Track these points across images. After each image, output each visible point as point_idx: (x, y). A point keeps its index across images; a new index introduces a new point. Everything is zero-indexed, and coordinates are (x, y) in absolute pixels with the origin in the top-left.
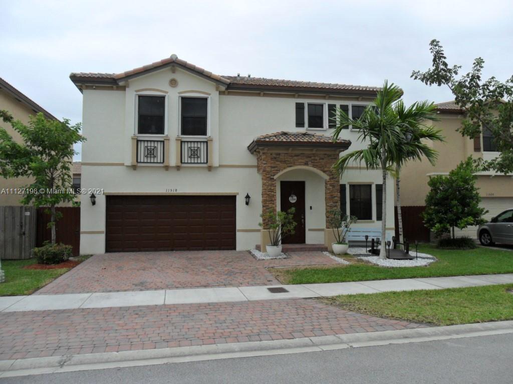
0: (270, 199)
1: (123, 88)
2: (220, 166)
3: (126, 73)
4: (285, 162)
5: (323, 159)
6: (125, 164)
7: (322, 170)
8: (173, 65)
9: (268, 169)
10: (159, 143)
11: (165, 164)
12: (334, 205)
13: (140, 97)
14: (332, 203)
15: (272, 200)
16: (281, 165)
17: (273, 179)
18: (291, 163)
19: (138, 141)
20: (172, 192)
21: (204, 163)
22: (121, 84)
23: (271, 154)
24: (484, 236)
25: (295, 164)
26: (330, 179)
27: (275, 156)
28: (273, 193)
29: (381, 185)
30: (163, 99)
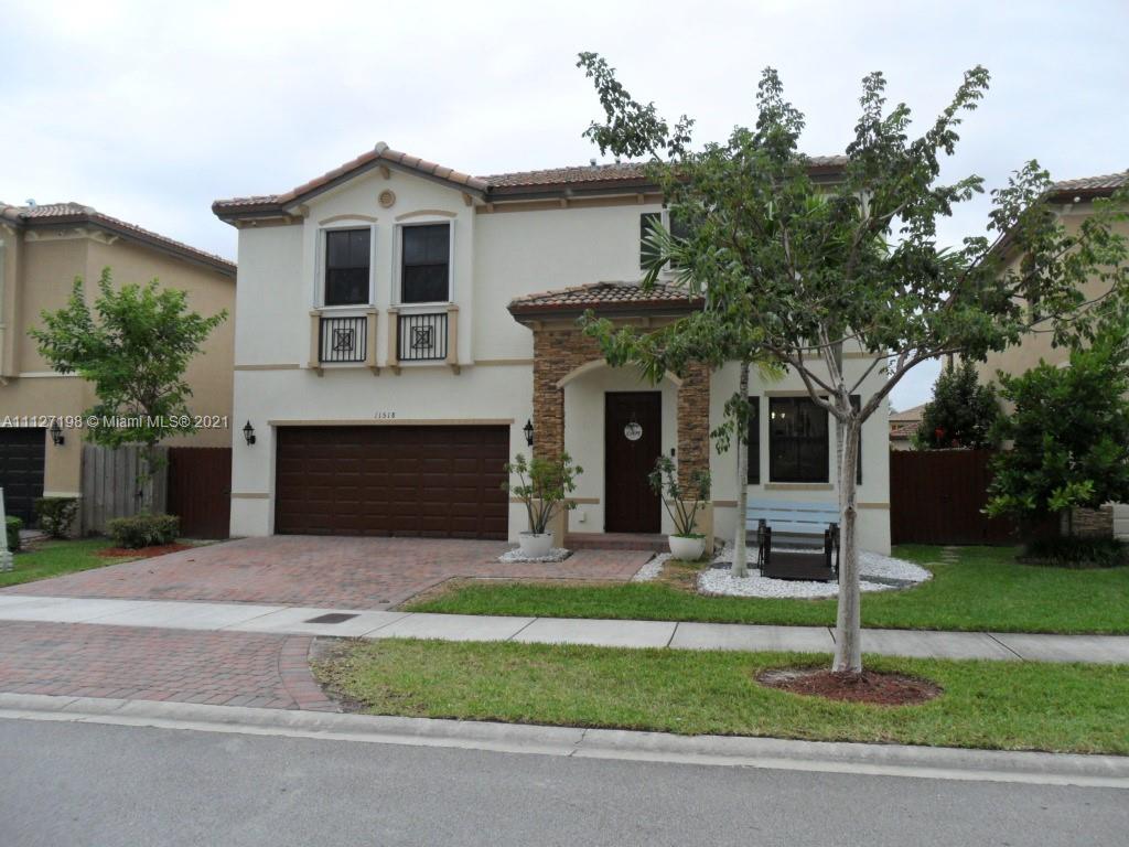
1: (298, 220)
2: (476, 364)
3: (297, 191)
4: (580, 349)
6: (300, 366)
8: (383, 163)
9: (546, 367)
10: (359, 322)
11: (370, 362)
13: (329, 233)
14: (688, 441)
15: (550, 435)
16: (572, 356)
17: (554, 387)
18: (595, 353)
19: (322, 320)
20: (387, 418)
21: (441, 358)
22: (293, 211)
23: (551, 335)
25: (602, 355)
26: (685, 386)
27: (559, 338)
28: (553, 419)
29: (857, 397)
30: (366, 233)
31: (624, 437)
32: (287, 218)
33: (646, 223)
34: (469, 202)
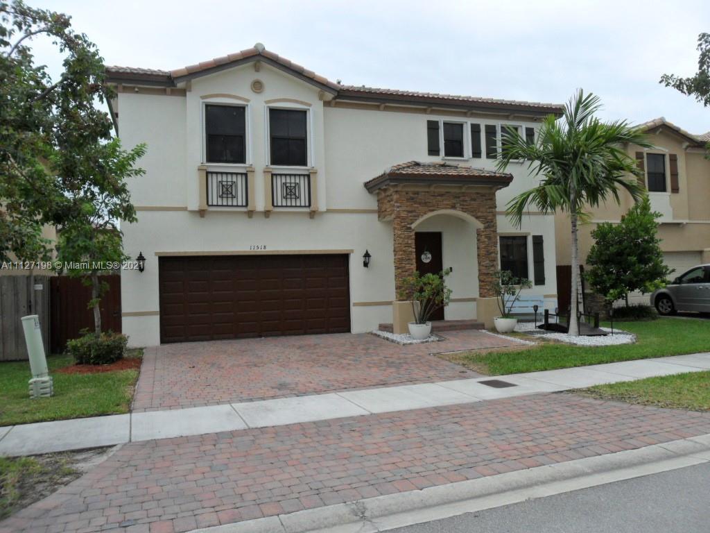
0: (407, 258)
1: (183, 93)
2: (329, 211)
3: (188, 69)
4: (426, 204)
5: (475, 200)
6: (189, 209)
7: (473, 216)
8: (257, 58)
9: (403, 214)
10: (239, 177)
11: (249, 208)
12: (491, 264)
13: (207, 106)
14: (488, 262)
15: (409, 259)
16: (420, 208)
17: (410, 228)
18: (434, 206)
19: (208, 173)
20: (259, 250)
21: (305, 206)
22: (180, 85)
23: (407, 194)
24: (663, 303)
25: (438, 208)
26: (485, 228)
27: (412, 195)
28: (410, 249)
29: (541, 237)
30: (242, 110)
31: (422, 262)
32: (168, 89)
33: (432, 127)
34: (321, 97)
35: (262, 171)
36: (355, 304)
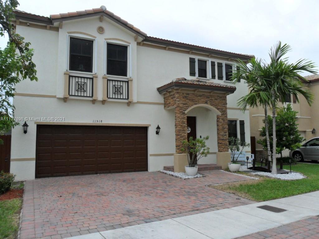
0: (183, 130)
1: (57, 29)
2: (138, 103)
3: (61, 15)
4: (192, 100)
5: (216, 99)
6: (57, 97)
7: (216, 108)
8: (102, 14)
9: (181, 105)
10: (89, 80)
11: (94, 98)
12: (225, 134)
13: (71, 38)
14: (223, 133)
15: (184, 130)
16: (190, 102)
17: (184, 113)
18: (196, 102)
19: (70, 76)
20: (98, 122)
21: (125, 99)
22: (56, 24)
23: (183, 94)
24: (297, 156)
25: (199, 103)
26: (222, 115)
27: (185, 95)
28: (184, 125)
29: (243, 121)
30: (91, 42)
32: (48, 26)
33: (192, 61)
34: (136, 39)
35: (102, 77)
36: (151, 155)
